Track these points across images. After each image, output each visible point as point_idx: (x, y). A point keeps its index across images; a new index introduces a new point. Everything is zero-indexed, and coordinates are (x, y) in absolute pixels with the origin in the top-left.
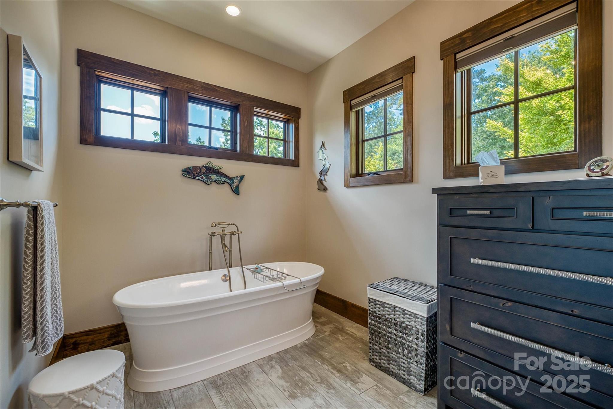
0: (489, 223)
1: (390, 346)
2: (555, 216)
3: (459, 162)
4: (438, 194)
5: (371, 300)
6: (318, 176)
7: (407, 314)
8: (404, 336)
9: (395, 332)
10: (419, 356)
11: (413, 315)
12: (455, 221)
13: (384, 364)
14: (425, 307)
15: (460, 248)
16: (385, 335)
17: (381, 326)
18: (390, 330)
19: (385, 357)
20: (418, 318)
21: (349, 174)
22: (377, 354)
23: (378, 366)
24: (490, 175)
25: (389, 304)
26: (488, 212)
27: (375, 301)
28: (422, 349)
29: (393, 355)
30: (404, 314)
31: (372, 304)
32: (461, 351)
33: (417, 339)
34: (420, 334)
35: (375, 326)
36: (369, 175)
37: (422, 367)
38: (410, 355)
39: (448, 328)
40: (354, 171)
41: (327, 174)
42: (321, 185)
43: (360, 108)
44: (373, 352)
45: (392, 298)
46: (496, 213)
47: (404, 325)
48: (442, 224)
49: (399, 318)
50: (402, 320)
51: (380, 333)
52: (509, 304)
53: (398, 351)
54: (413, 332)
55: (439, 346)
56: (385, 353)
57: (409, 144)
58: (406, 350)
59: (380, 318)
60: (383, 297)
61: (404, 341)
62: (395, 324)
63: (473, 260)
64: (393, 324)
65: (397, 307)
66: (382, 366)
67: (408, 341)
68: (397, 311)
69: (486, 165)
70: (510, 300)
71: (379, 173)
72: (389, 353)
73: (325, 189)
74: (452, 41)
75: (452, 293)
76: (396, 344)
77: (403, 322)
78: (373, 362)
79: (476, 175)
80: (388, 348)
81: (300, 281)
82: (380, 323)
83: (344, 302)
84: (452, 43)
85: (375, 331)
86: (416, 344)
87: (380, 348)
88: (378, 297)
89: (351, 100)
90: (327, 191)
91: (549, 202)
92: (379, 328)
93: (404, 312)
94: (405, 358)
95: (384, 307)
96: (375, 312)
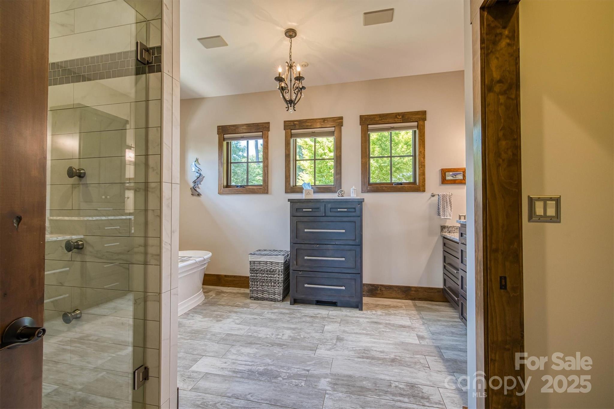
0: (310, 214)
1: (263, 284)
2: (331, 211)
3: (292, 185)
4: (291, 202)
5: (252, 262)
6: (192, 185)
7: (273, 264)
8: (272, 276)
9: (267, 275)
10: (280, 283)
11: (277, 263)
12: (299, 214)
13: (260, 295)
14: (283, 257)
15: (300, 226)
16: (260, 279)
17: (258, 275)
18: (264, 275)
19: (260, 291)
20: (279, 264)
21: (222, 185)
22: (255, 292)
23: (257, 299)
24: (308, 193)
25: (263, 261)
26: (311, 210)
27: (254, 262)
28: (281, 279)
29: (266, 288)
30: (272, 265)
31: (252, 264)
32: (300, 271)
33: (279, 275)
34: (280, 272)
35: (254, 276)
36: (237, 187)
37: (281, 288)
38: (275, 285)
39: (295, 263)
40: (225, 184)
41: (201, 183)
42: (195, 191)
43: (229, 141)
44: (252, 292)
45: (265, 257)
46: (314, 210)
47: (272, 270)
48: (292, 216)
49: (269, 267)
50: (271, 267)
51: (257, 279)
52: (318, 246)
53: (268, 285)
54: (277, 272)
55: (291, 273)
56: (260, 289)
57: (266, 171)
58: (273, 283)
59: (257, 271)
60: (260, 258)
61: (272, 278)
62: (267, 271)
63: (306, 230)
64: (265, 271)
65: (268, 262)
66: (259, 297)
67: (274, 278)
68: (268, 264)
69: (306, 189)
70: (318, 244)
71: (245, 186)
72: (263, 288)
73: (199, 195)
74: (289, 123)
75: (297, 246)
76: (267, 282)
77: (271, 269)
78: (253, 298)
79: (302, 192)
80: (262, 286)
81: (203, 259)
82: (257, 273)
83: (218, 276)
84: (290, 124)
85: (254, 279)
86: (278, 278)
87: (257, 288)
88: (256, 259)
89: (224, 134)
90: (201, 196)
91: (329, 206)
92: (257, 276)
93: (272, 263)
94: (272, 287)
95: (260, 264)
96: (254, 268)
